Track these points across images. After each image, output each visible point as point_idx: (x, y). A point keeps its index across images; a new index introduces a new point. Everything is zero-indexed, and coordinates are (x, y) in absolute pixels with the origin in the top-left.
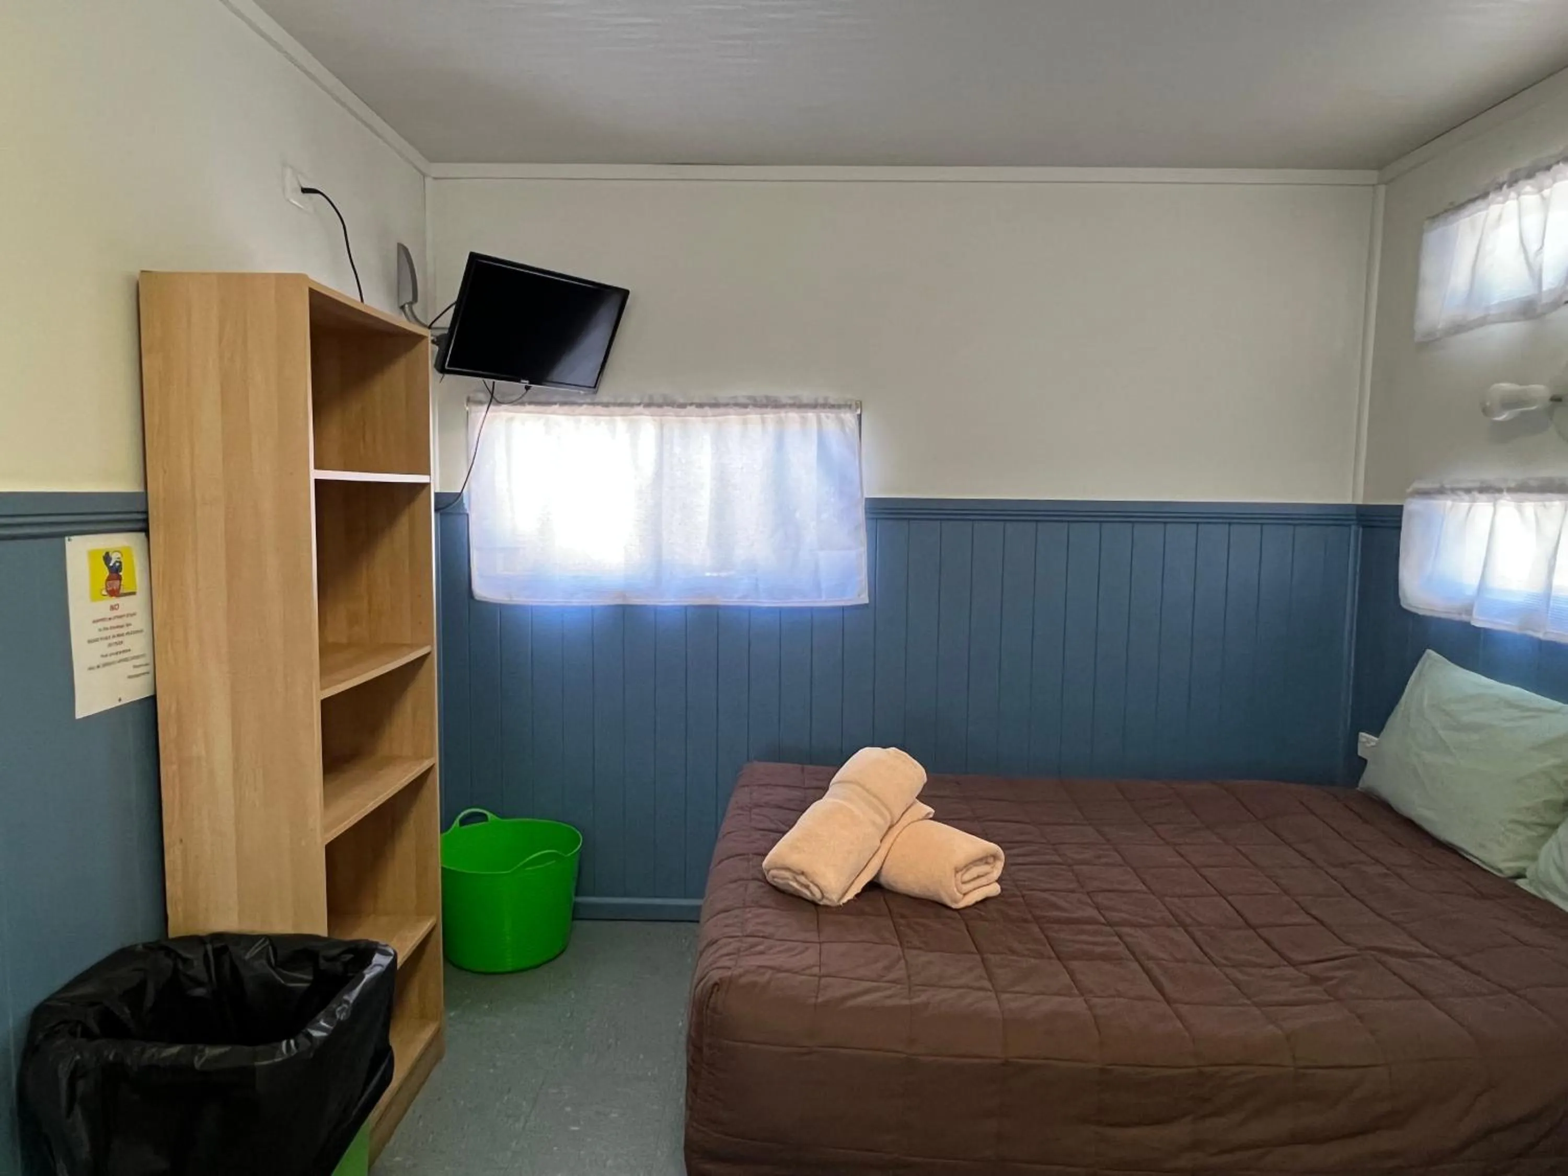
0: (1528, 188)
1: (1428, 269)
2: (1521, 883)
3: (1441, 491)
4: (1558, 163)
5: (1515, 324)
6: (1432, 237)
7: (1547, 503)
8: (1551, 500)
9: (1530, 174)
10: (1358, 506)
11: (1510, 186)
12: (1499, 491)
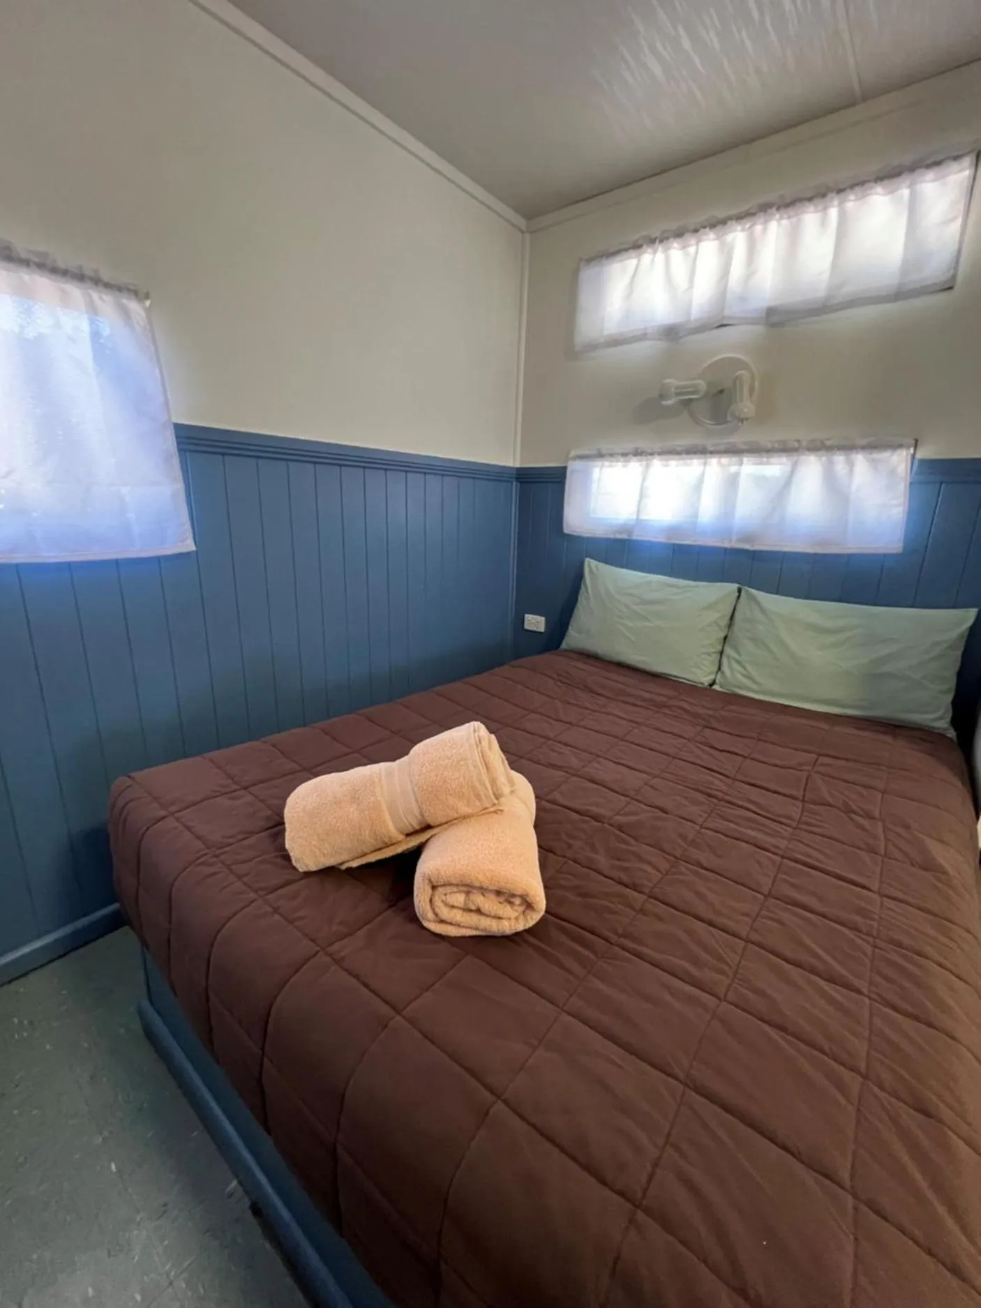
0: (675, 245)
1: (584, 299)
2: (716, 687)
3: (600, 456)
4: (705, 227)
5: (659, 342)
6: (587, 274)
7: (689, 461)
8: (691, 459)
9: (679, 234)
10: (518, 469)
11: (661, 241)
12: (652, 454)
